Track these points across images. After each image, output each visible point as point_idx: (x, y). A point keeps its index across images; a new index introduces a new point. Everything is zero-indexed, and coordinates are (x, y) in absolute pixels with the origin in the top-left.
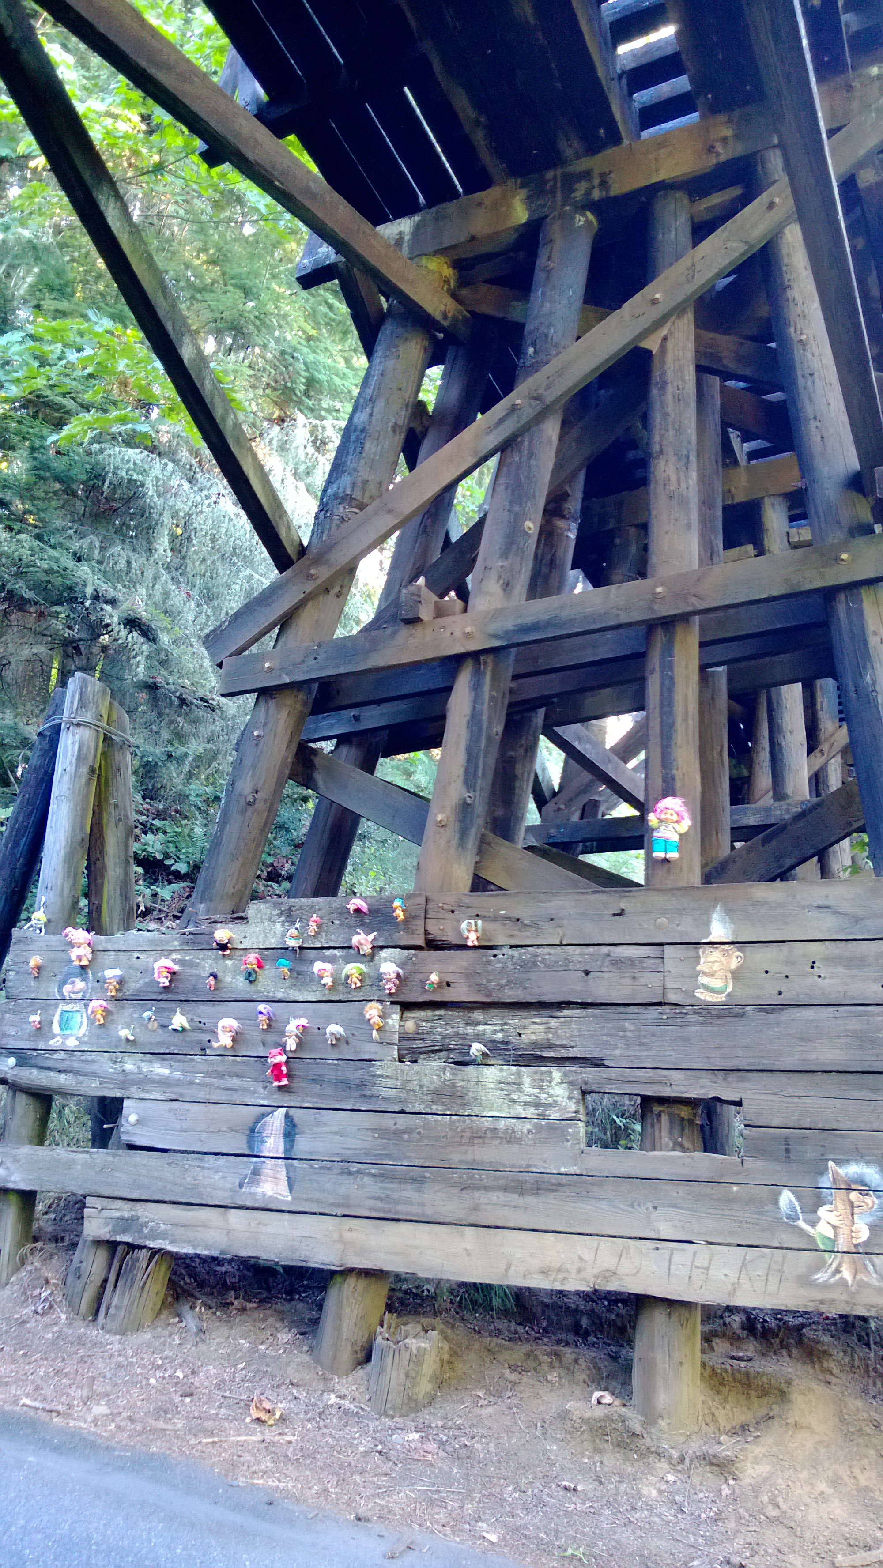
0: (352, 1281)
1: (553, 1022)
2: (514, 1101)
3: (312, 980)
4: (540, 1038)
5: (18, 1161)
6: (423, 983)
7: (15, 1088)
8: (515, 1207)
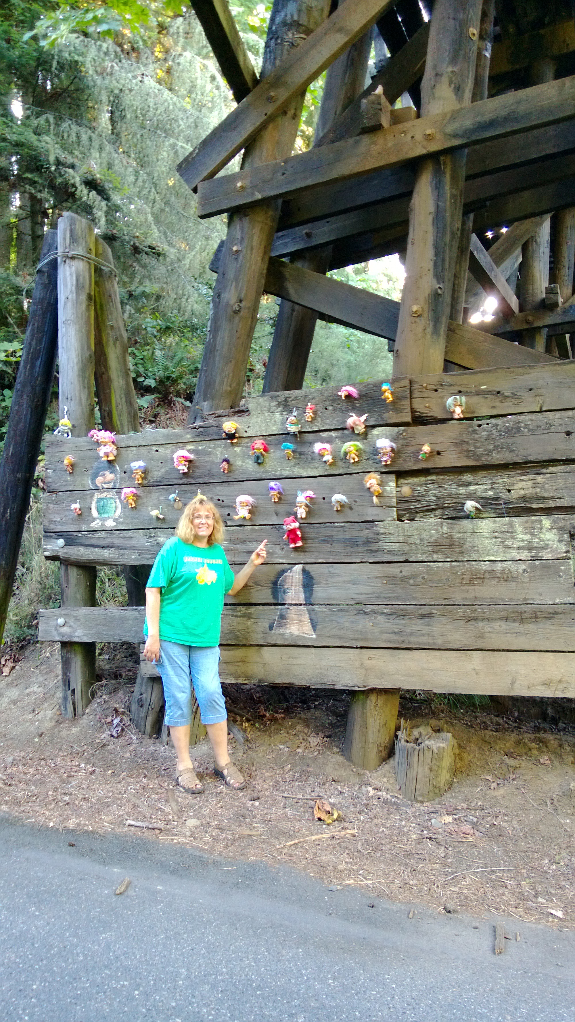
0: (373, 697)
1: (540, 478)
2: (508, 547)
3: (313, 459)
4: (528, 492)
5: (79, 620)
6: (416, 454)
7: (66, 563)
8: (517, 633)
